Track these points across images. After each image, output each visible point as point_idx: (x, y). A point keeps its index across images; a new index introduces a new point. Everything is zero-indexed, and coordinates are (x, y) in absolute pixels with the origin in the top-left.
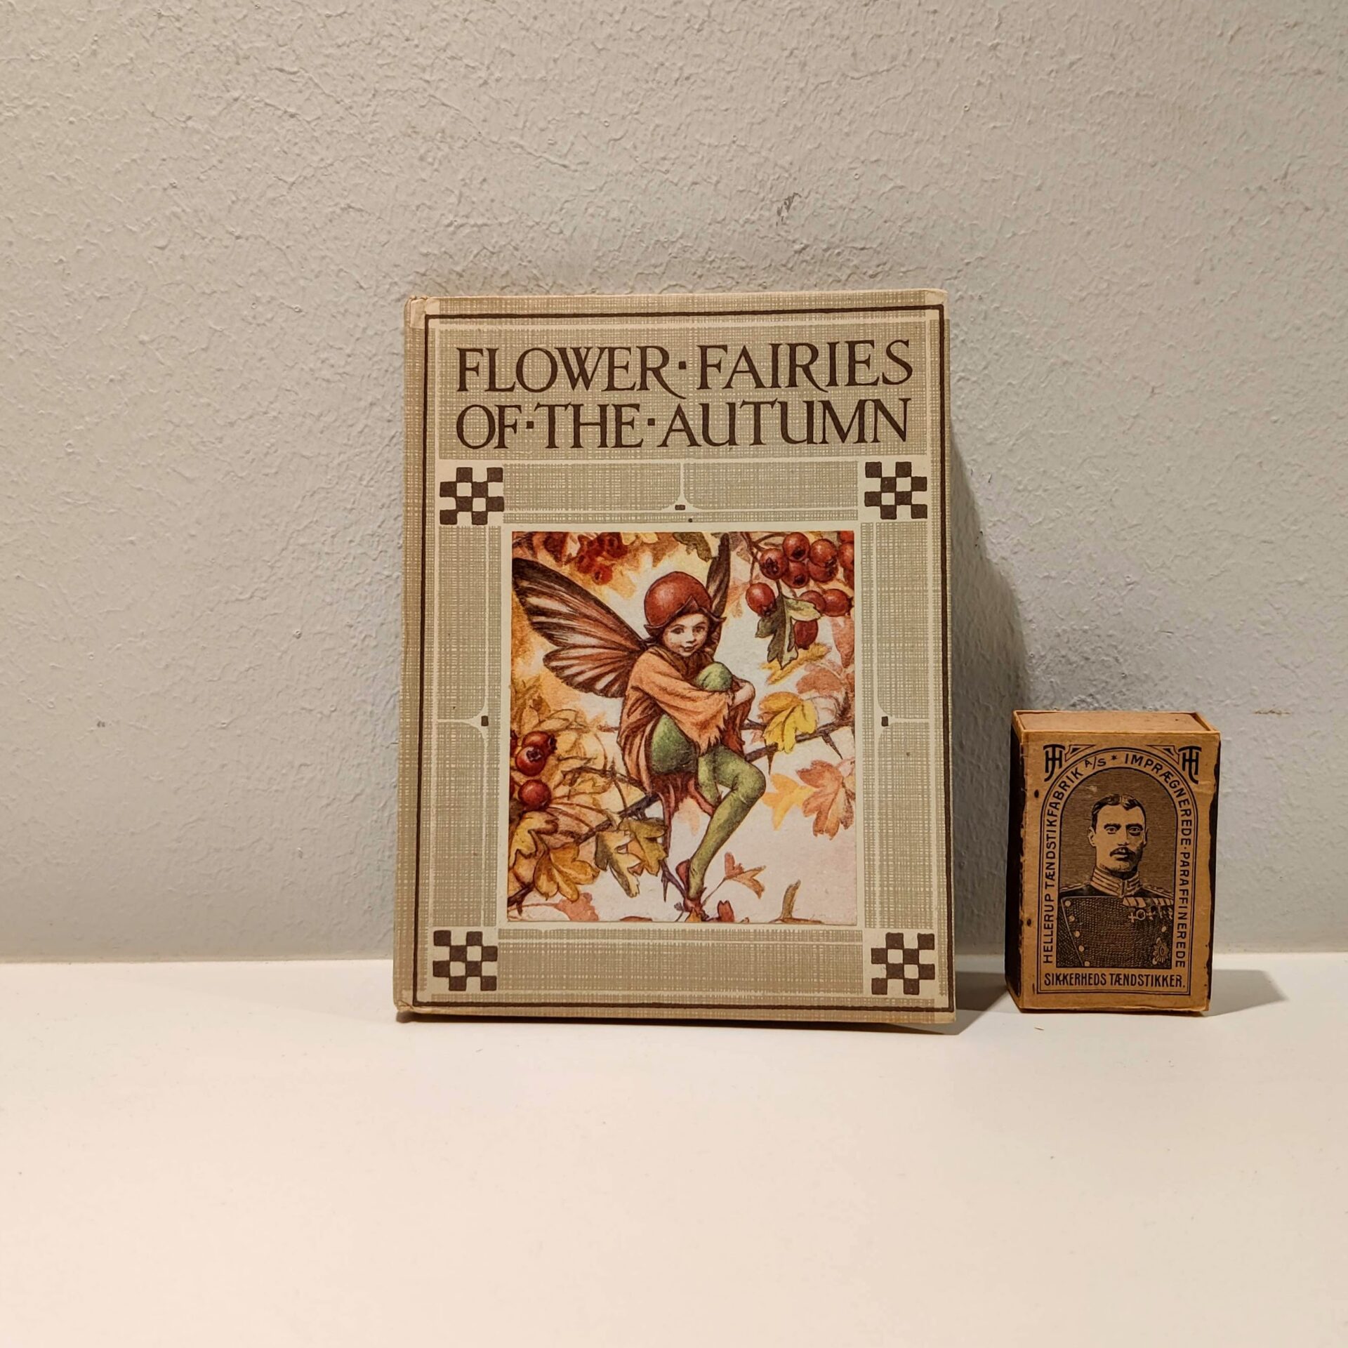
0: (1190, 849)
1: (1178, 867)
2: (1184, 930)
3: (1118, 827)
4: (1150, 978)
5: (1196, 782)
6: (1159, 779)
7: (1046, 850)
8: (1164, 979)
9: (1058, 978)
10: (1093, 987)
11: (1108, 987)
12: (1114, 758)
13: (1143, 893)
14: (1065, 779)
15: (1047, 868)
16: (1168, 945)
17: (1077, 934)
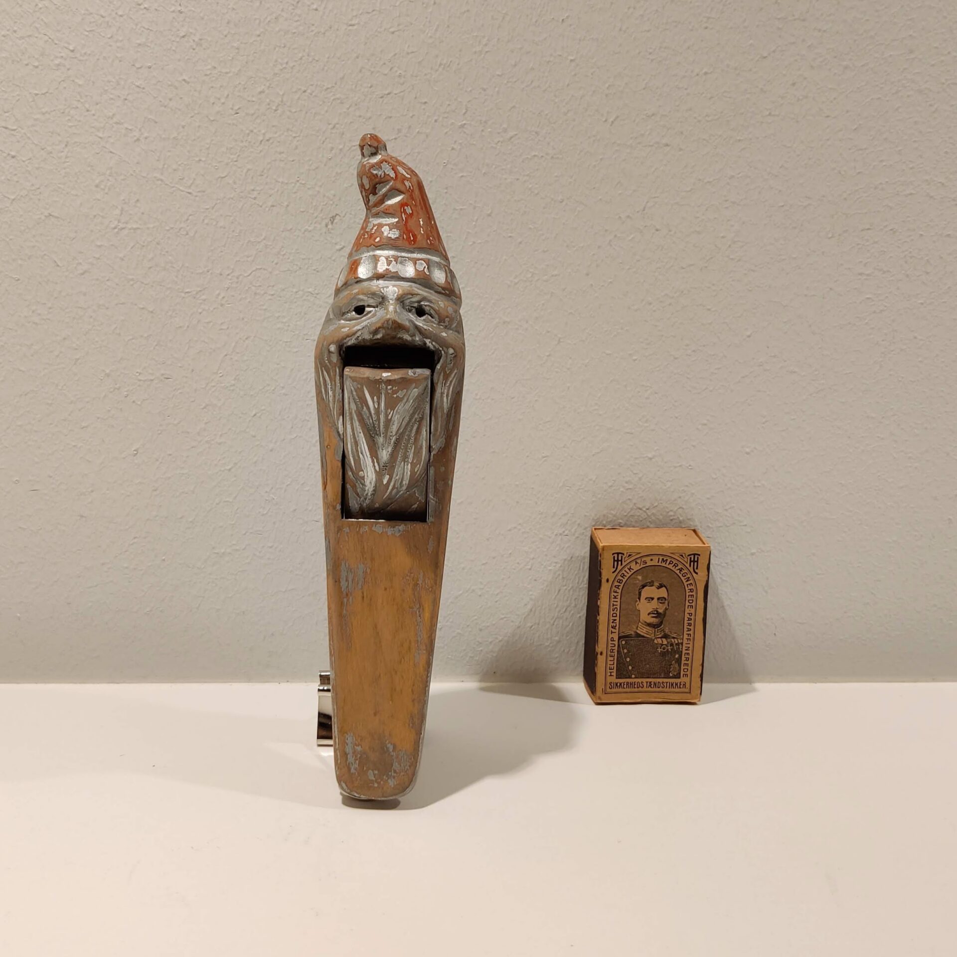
0: (693, 611)
1: (686, 622)
2: (688, 656)
3: (653, 599)
4: (668, 684)
5: (697, 573)
6: (676, 572)
7: (612, 612)
8: (676, 684)
9: (617, 685)
10: (636, 690)
11: (645, 689)
12: (652, 560)
13: (666, 636)
14: (623, 572)
15: (613, 622)
16: (679, 665)
17: (628, 660)
